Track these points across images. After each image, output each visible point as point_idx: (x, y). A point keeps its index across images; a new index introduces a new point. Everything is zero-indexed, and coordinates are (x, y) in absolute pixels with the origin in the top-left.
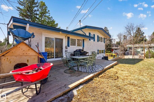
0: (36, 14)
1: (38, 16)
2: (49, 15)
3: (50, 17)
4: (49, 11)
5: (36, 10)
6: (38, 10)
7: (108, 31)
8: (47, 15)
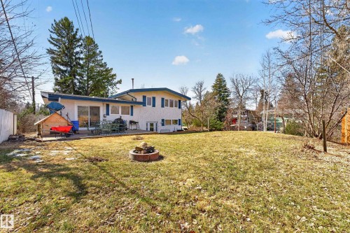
0: (79, 58)
1: (81, 62)
2: (101, 58)
3: (103, 62)
4: (100, 52)
5: (77, 53)
6: (82, 52)
7: (224, 81)
8: (99, 58)
